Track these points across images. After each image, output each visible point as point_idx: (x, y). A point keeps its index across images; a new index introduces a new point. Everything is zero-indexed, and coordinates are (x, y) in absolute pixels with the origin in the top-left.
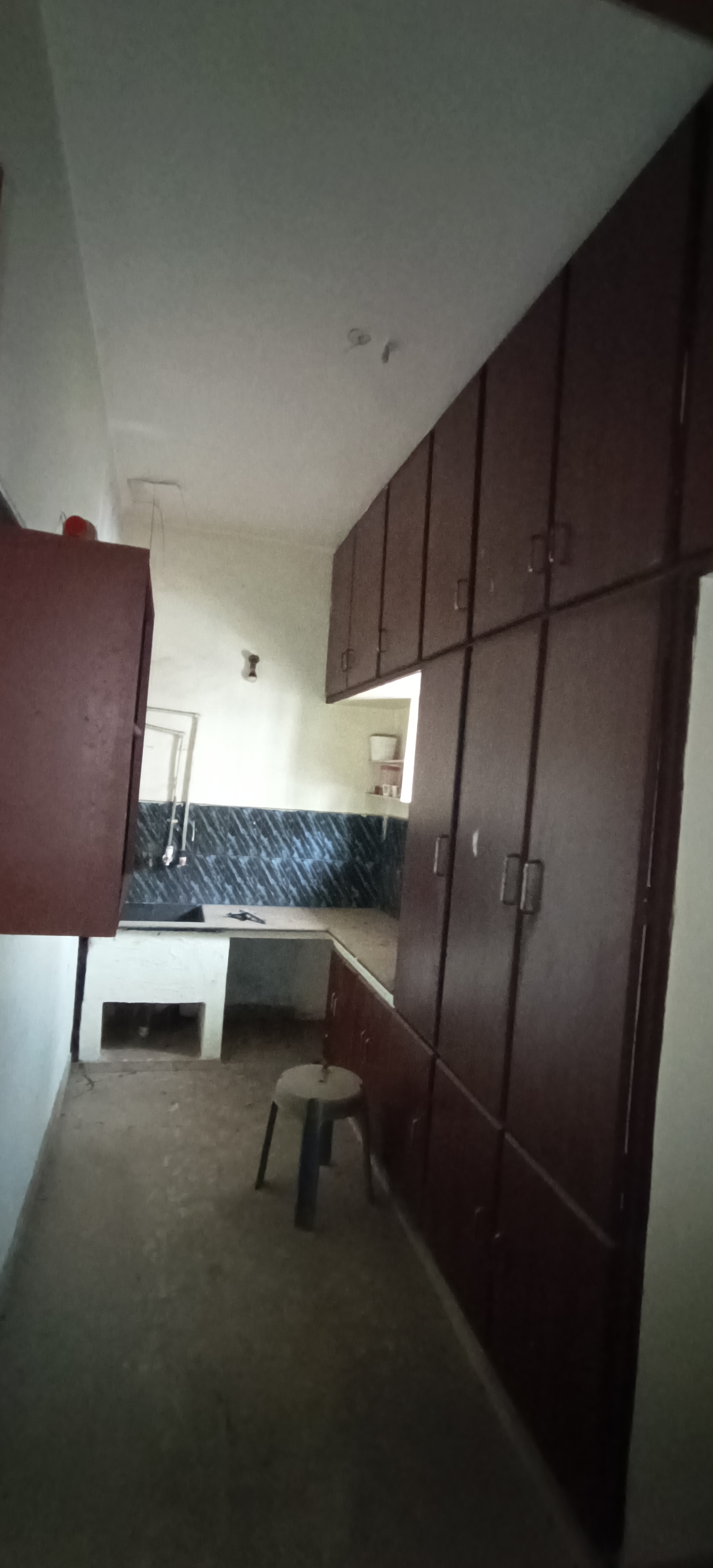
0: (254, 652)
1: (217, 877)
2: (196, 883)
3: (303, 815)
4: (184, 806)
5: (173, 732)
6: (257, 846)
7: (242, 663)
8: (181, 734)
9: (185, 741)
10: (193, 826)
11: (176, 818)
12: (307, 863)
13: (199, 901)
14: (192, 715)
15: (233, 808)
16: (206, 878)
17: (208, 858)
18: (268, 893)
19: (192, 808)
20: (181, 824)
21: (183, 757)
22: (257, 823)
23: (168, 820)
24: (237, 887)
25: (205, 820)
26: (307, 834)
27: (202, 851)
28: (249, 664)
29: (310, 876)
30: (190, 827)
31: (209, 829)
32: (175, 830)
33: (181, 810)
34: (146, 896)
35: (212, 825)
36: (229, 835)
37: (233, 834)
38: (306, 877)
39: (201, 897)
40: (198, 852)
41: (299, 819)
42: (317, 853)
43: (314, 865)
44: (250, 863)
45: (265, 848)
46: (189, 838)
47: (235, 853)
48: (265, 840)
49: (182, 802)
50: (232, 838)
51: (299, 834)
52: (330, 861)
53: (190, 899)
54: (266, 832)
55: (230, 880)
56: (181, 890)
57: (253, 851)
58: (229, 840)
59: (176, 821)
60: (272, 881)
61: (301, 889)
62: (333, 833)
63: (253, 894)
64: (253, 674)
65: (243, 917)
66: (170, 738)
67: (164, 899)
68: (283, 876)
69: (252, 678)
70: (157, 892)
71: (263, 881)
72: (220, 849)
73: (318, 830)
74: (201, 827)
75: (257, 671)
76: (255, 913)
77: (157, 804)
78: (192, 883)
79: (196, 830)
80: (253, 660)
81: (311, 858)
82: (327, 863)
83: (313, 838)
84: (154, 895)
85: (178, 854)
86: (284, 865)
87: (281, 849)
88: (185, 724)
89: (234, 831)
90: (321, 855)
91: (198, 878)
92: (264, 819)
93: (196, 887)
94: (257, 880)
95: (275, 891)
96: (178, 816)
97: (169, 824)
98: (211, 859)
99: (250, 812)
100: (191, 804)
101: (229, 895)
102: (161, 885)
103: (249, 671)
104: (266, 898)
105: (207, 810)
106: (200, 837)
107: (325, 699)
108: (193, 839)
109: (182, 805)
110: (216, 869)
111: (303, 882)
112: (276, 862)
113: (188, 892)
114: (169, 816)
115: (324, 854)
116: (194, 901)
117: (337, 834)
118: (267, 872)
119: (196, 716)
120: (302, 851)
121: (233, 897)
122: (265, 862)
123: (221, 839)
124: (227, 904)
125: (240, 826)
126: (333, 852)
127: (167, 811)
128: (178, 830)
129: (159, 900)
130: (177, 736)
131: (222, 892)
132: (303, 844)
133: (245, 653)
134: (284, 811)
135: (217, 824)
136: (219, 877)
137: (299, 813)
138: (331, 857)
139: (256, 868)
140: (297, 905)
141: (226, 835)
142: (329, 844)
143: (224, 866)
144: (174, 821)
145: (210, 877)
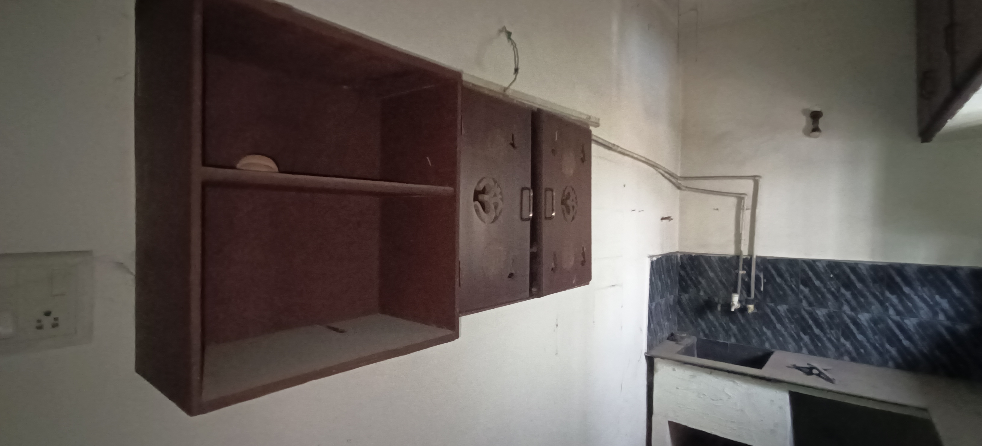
0: (817, 109)
1: (791, 327)
2: (768, 328)
3: (900, 269)
4: (751, 258)
5: (737, 195)
6: (836, 298)
7: (804, 121)
8: (743, 196)
9: (748, 202)
10: (762, 276)
11: (743, 269)
12: (910, 323)
13: (772, 345)
14: (753, 178)
15: (805, 261)
16: (778, 326)
17: (779, 307)
18: (856, 349)
19: (759, 261)
20: (749, 274)
21: (747, 215)
22: (835, 275)
23: (736, 271)
24: (814, 338)
25: (773, 272)
26: (906, 290)
27: (773, 301)
28: (810, 120)
29: (916, 337)
30: (758, 278)
31: (778, 280)
32: (743, 280)
33: (748, 263)
34: (720, 335)
35: (781, 275)
36: (802, 287)
37: (806, 285)
38: (909, 338)
39: (774, 342)
40: (768, 300)
41: (894, 274)
42: (924, 313)
43: (921, 325)
44: (830, 316)
45: (848, 302)
46: (757, 287)
47: (810, 304)
48: (848, 294)
49: (749, 255)
50: (806, 290)
51: (894, 288)
52: (948, 323)
53: (763, 343)
54: (849, 285)
55: (806, 329)
56: (752, 333)
57: (831, 303)
58: (802, 292)
59: (744, 272)
60: (860, 337)
61: (903, 350)
62: (949, 289)
63: (837, 348)
64: (816, 129)
65: (809, 371)
66: (733, 201)
67: (737, 340)
68: (875, 333)
69: (817, 133)
70: (730, 333)
71: (848, 334)
72: (791, 297)
73: (923, 286)
74: (769, 278)
75: (821, 126)
76: (825, 370)
77: (725, 257)
78: (765, 329)
79: (765, 280)
80: (815, 116)
81: (915, 316)
82: (943, 326)
83: (916, 294)
84: (729, 337)
85: (744, 302)
86: (875, 321)
87: (870, 304)
88: (747, 187)
89: (807, 282)
90: (931, 314)
91: (769, 324)
92: (844, 272)
93: (769, 333)
94: (840, 334)
95: (864, 347)
96: (746, 267)
97: (737, 274)
98: (782, 308)
99: (825, 265)
100: (758, 257)
101: (806, 345)
102: (734, 328)
103: (811, 127)
104: (854, 354)
105: (775, 262)
106: (769, 288)
107: (919, 139)
108: (762, 289)
109: (749, 257)
110: (788, 318)
111: (906, 343)
112: (864, 317)
113: (760, 335)
114: (737, 268)
115: (935, 314)
116: (767, 345)
117: (955, 291)
118: (852, 327)
119: (757, 178)
120: (900, 308)
121: (812, 347)
122: (848, 316)
123: (792, 290)
124: (803, 354)
125: (814, 278)
126: (951, 313)
127: (734, 263)
128: (746, 280)
129: (733, 340)
130: (740, 198)
131: (798, 340)
132: (901, 301)
133: (804, 111)
134: (870, 264)
135: (787, 276)
136: (793, 326)
137: (892, 266)
138: (948, 318)
139: (837, 321)
140: (898, 366)
141: (798, 287)
142: (945, 304)
143: (797, 316)
144: (742, 272)
145: (783, 324)
